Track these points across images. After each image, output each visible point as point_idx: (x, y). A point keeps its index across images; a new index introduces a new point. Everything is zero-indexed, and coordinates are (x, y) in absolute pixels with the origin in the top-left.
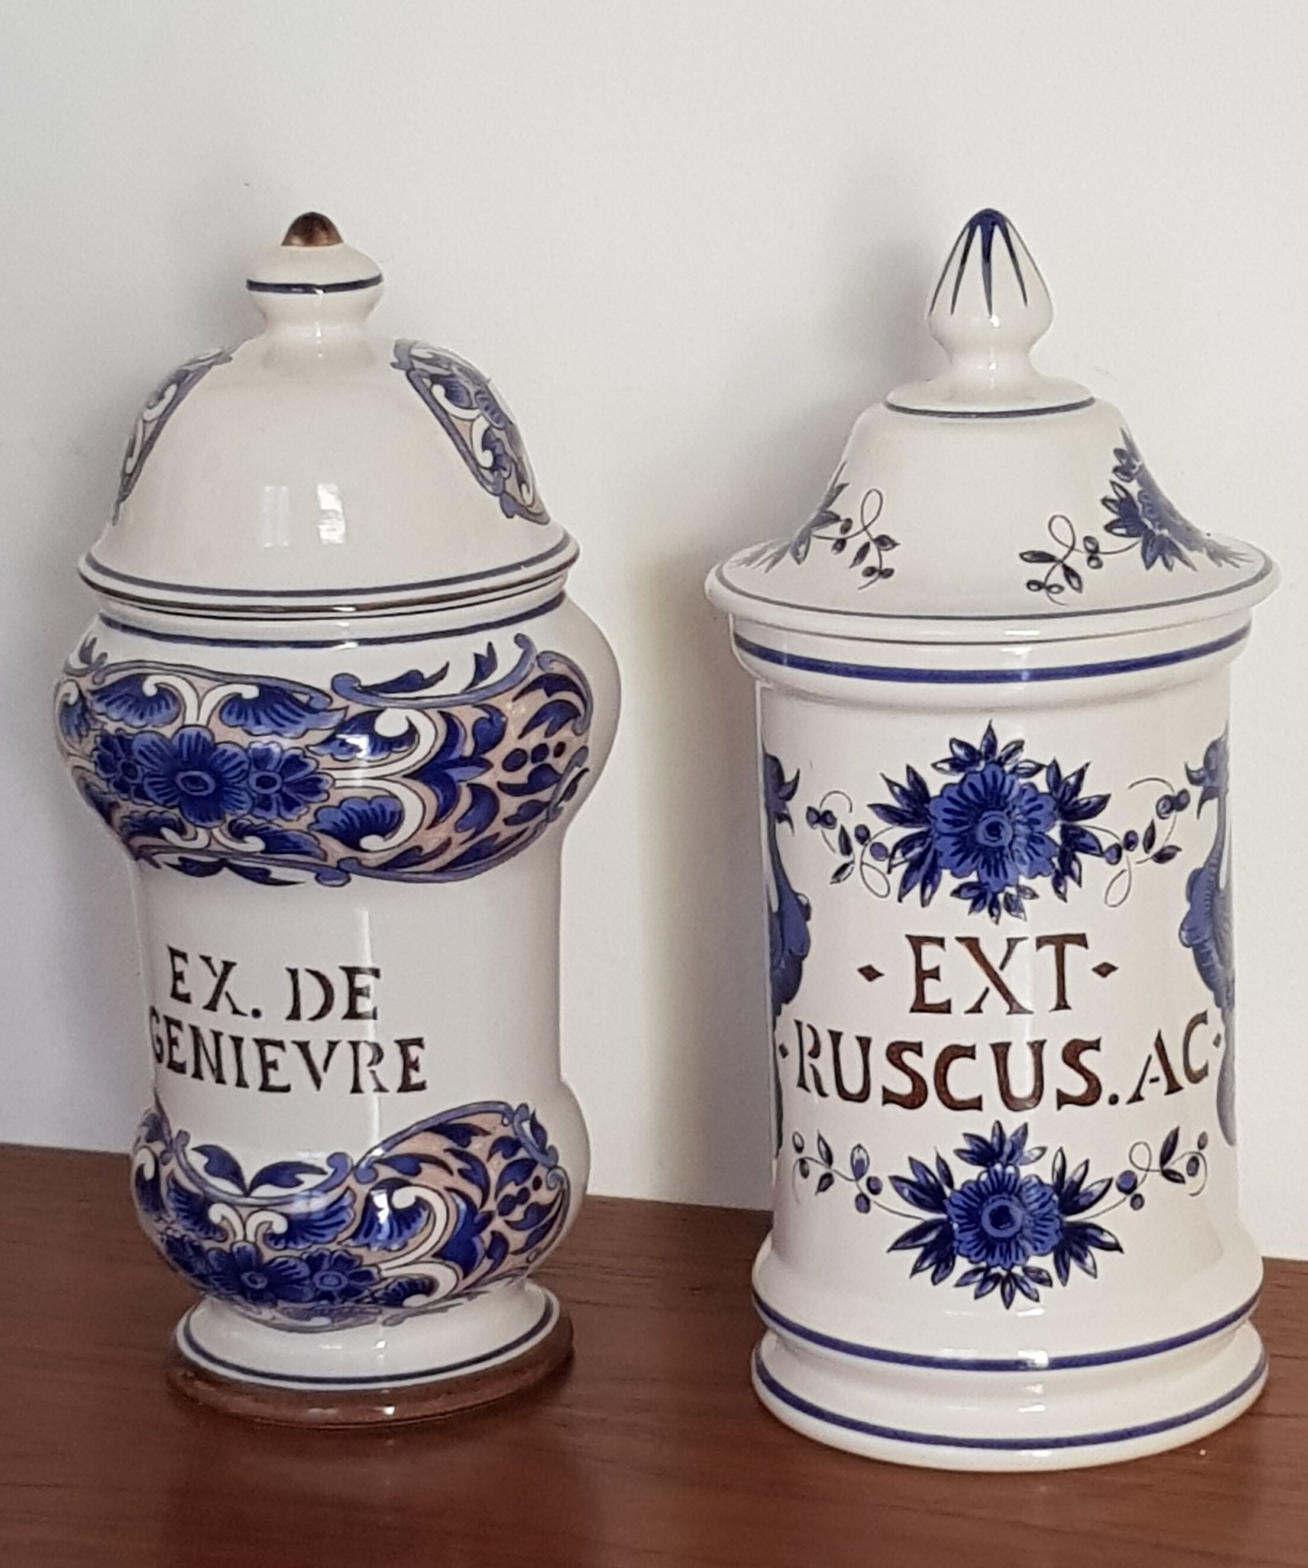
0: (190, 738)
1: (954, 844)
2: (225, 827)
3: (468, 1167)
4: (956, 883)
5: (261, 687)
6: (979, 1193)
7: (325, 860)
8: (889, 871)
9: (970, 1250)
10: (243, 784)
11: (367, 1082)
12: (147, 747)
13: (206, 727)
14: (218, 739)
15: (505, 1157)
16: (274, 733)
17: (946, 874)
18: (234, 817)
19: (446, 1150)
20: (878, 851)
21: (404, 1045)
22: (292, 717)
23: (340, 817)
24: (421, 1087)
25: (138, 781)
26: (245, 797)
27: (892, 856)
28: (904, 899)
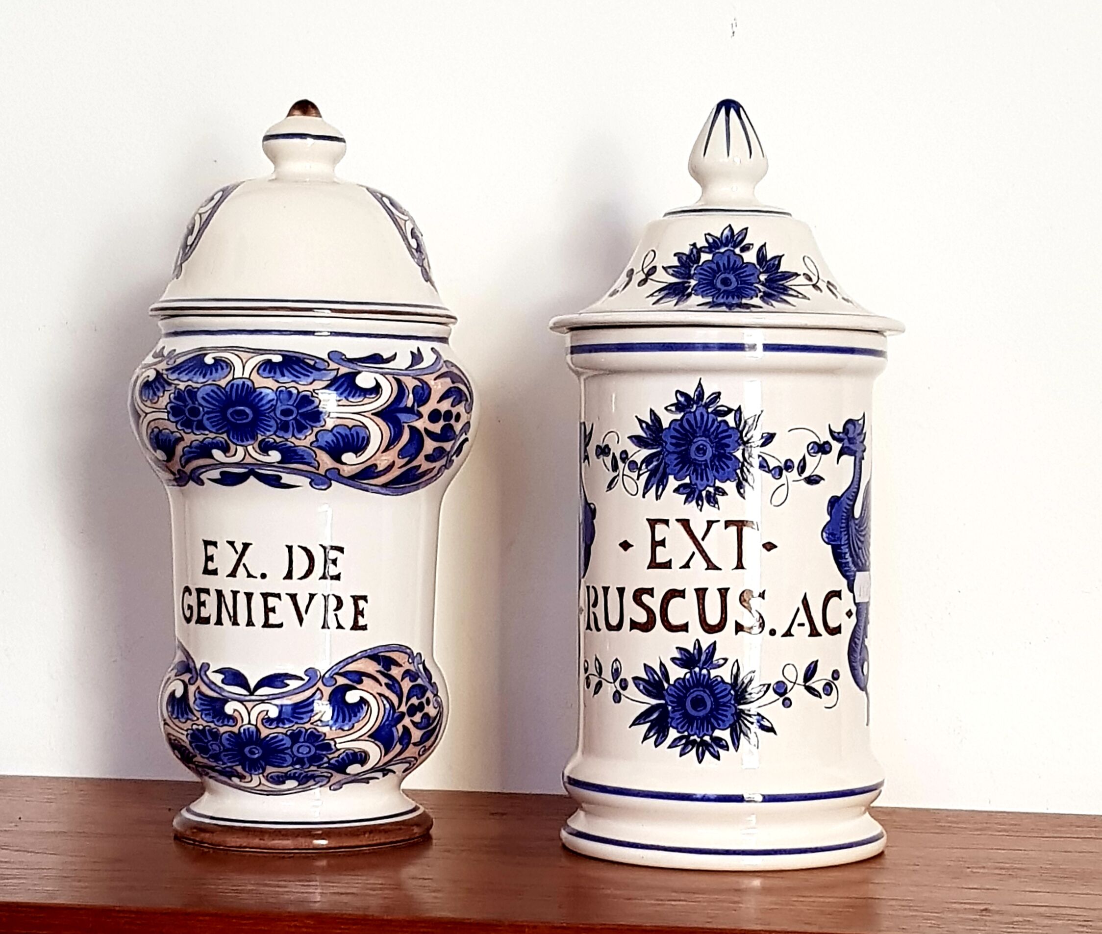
0: (238, 386)
1: (676, 459)
2: (256, 445)
3: (391, 683)
4: (677, 484)
5: (283, 356)
6: (685, 687)
7: (318, 470)
8: (638, 479)
9: (678, 724)
10: (272, 414)
11: (332, 623)
12: (208, 394)
13: (249, 379)
14: (256, 386)
15: (411, 681)
16: (293, 381)
17: (671, 478)
18: (264, 437)
19: (378, 671)
20: (633, 466)
21: (356, 599)
22: (303, 371)
23: (329, 437)
24: (364, 628)
25: (200, 418)
26: (273, 423)
27: (640, 469)
28: (646, 496)
